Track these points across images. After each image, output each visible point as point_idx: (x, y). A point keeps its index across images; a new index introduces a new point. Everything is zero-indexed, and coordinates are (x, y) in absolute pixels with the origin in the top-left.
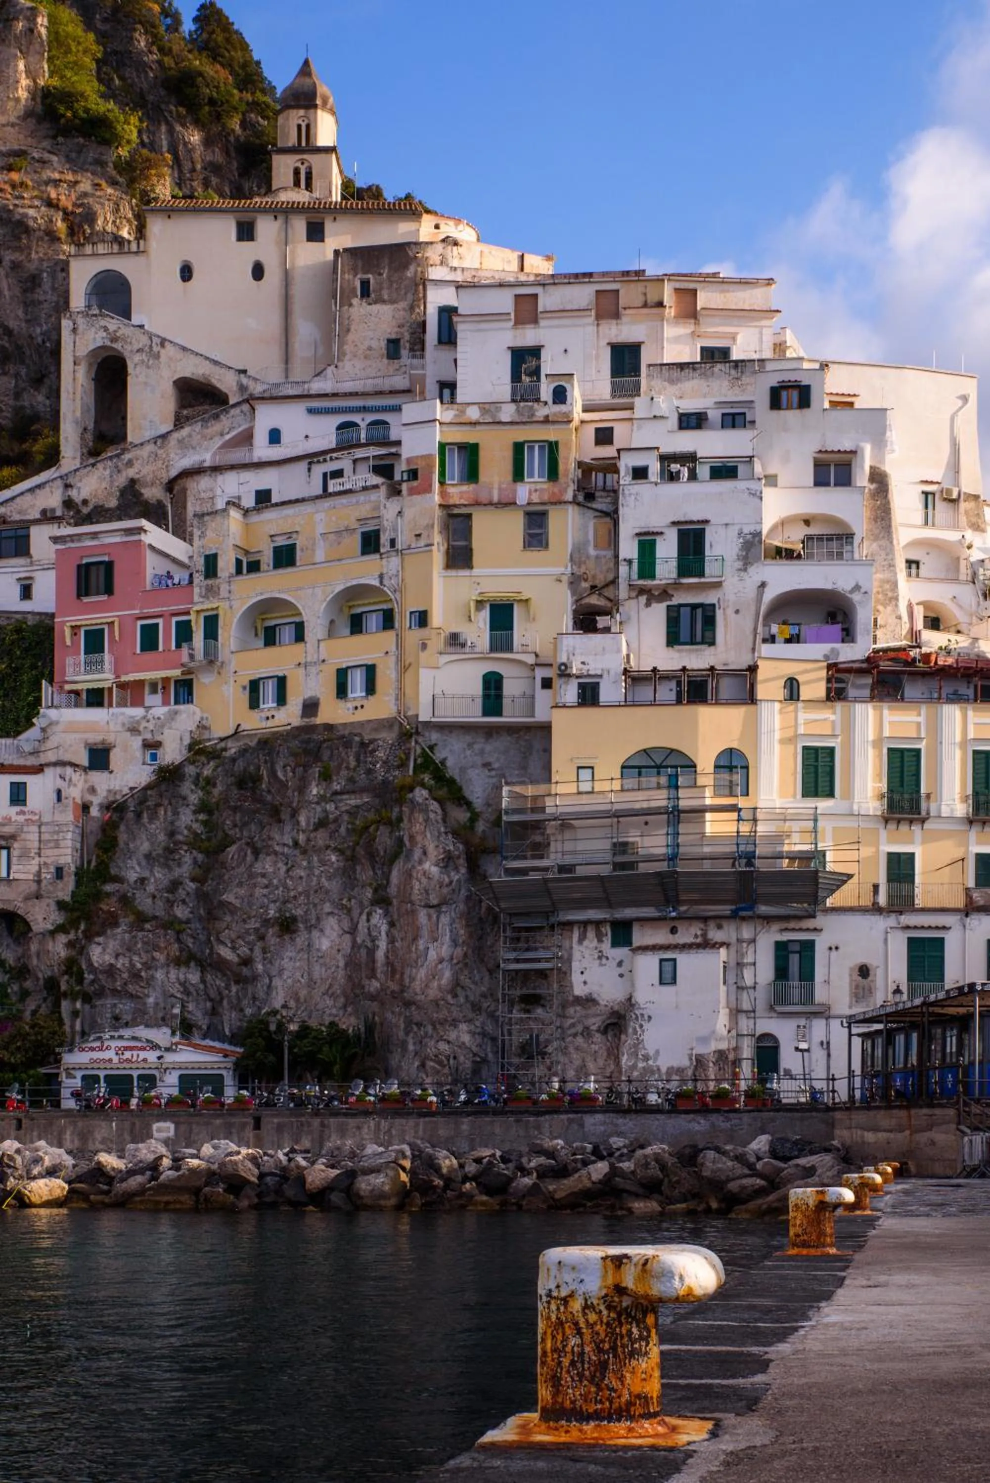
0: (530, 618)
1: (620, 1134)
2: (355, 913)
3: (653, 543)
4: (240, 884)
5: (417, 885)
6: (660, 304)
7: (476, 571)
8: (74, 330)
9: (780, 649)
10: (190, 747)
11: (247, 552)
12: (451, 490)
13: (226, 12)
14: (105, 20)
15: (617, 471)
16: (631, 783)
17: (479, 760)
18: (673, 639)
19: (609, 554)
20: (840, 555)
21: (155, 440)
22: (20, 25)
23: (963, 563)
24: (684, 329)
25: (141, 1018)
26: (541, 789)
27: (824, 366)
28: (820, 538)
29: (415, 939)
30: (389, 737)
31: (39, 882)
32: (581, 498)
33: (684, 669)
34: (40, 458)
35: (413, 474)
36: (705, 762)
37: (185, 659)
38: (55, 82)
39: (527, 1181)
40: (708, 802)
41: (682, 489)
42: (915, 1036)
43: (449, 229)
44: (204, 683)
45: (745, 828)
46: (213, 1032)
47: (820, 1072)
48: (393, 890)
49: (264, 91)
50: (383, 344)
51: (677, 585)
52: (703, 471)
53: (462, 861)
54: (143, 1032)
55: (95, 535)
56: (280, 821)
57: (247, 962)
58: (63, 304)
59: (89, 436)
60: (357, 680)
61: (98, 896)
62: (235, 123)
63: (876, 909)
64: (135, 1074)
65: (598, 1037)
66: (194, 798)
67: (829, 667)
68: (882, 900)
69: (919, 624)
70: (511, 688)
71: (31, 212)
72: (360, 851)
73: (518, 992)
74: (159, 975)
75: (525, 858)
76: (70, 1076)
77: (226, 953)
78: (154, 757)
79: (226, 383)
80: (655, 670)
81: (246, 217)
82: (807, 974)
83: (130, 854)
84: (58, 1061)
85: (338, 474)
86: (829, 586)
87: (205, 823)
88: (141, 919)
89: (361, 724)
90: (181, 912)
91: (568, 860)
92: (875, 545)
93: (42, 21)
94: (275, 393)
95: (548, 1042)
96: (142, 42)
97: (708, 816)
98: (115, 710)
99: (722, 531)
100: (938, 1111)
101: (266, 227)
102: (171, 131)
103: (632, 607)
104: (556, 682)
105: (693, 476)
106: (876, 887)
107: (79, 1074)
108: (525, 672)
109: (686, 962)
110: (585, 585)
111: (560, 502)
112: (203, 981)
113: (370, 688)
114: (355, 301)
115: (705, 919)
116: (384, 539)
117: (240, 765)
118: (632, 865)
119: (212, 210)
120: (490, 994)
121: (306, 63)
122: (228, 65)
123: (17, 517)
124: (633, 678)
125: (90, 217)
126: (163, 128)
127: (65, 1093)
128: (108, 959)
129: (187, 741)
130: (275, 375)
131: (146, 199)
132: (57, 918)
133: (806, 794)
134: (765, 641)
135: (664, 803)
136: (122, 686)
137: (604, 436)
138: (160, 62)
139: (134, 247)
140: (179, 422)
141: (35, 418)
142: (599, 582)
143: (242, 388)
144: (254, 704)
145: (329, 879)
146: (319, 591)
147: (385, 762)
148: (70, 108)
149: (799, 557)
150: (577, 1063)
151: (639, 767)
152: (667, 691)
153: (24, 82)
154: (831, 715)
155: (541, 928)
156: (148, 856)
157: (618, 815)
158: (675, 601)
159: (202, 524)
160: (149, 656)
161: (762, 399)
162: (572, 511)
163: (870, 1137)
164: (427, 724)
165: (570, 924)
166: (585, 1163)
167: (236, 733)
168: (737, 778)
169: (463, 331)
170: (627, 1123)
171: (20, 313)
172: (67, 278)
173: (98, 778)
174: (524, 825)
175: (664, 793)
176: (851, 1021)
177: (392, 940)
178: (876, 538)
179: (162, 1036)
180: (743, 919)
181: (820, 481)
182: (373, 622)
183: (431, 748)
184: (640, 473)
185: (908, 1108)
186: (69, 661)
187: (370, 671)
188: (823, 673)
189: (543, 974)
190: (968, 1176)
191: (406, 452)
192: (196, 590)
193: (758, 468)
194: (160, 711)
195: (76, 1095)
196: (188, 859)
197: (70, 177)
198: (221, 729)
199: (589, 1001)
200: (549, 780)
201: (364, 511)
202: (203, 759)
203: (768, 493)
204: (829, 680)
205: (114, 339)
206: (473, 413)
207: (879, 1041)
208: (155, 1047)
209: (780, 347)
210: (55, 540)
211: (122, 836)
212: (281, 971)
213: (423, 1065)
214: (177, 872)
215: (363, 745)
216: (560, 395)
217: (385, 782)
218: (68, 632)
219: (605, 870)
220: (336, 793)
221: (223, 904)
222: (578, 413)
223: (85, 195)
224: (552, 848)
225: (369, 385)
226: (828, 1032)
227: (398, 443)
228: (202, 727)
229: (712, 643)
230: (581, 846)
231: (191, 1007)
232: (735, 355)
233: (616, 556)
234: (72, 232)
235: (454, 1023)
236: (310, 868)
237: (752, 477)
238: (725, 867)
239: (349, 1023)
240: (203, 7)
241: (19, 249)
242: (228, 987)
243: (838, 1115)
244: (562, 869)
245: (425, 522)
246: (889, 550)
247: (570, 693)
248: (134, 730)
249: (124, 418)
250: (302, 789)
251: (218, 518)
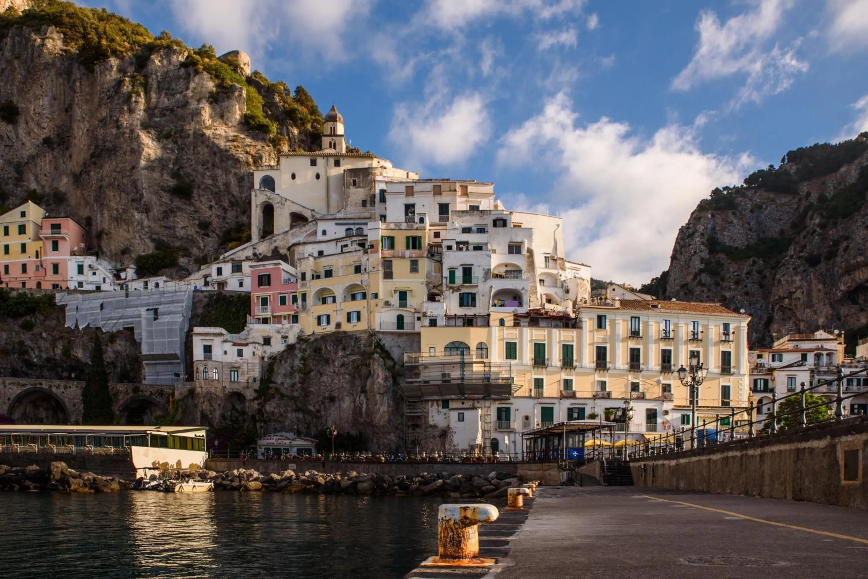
0: (413, 296)
1: (446, 471)
2: (355, 396)
3: (454, 272)
4: (316, 385)
5: (375, 386)
6: (455, 191)
7: (394, 280)
8: (256, 196)
9: (498, 309)
10: (298, 338)
11: (316, 272)
12: (385, 252)
13: (306, 89)
14: (265, 92)
15: (441, 247)
16: (448, 353)
17: (396, 345)
18: (461, 305)
19: (440, 275)
20: (517, 277)
21: (284, 233)
22: (237, 93)
23: (558, 282)
24: (464, 199)
25: (283, 429)
26: (417, 355)
27: (511, 213)
28: (511, 271)
29: (376, 405)
30: (365, 336)
31: (248, 383)
32: (429, 256)
33: (465, 315)
34: (245, 239)
35: (372, 246)
36: (473, 346)
37: (295, 308)
38: (249, 112)
39: (415, 486)
40: (474, 360)
41: (464, 253)
42: (544, 439)
43: (383, 163)
44: (302, 316)
45: (487, 369)
46: (308, 435)
47: (513, 451)
48: (368, 388)
49: (319, 116)
50: (361, 202)
51: (462, 286)
52: (471, 247)
53: (391, 379)
54: (284, 434)
55: (264, 265)
56: (328, 364)
57: (319, 411)
58: (252, 186)
59: (261, 232)
60: (354, 316)
61: (269, 388)
62: (309, 126)
63: (530, 397)
64: (282, 448)
65: (438, 439)
66: (299, 355)
67: (514, 315)
68: (533, 394)
69: (544, 301)
70: (406, 320)
71: (241, 156)
72: (356, 375)
73: (411, 423)
74: (289, 415)
75: (412, 378)
76: (260, 448)
77: (311, 408)
78: (285, 341)
79: (308, 214)
80: (455, 315)
81: (313, 158)
82: (508, 419)
83: (278, 374)
84: (256, 443)
85: (346, 246)
86: (514, 288)
87: (303, 364)
88: (283, 396)
89: (356, 331)
90: (296, 394)
91: (427, 379)
92: (529, 275)
93: (244, 92)
94: (324, 218)
95: (421, 440)
96: (277, 99)
97: (474, 365)
98: (272, 325)
99: (477, 268)
100: (552, 464)
101: (320, 161)
102: (287, 129)
103: (447, 293)
104: (422, 318)
105: (467, 249)
106: (531, 390)
107: (263, 447)
108: (411, 315)
109: (467, 413)
110: (431, 285)
111: (423, 257)
112: (304, 417)
113: (359, 319)
114: (351, 187)
115: (474, 400)
116: (362, 268)
117: (315, 345)
118: (448, 381)
119: (302, 155)
120: (402, 424)
121: (333, 107)
122: (307, 107)
123: (237, 259)
124: (448, 318)
125: (261, 158)
126: (285, 128)
127: (259, 454)
128: (272, 409)
129: (297, 336)
130: (324, 212)
131: (279, 152)
132: (254, 395)
133: (507, 358)
134: (493, 306)
135: (459, 360)
136: (274, 317)
137: (437, 235)
138: (283, 106)
139: (276, 168)
140: (292, 227)
141: (243, 225)
142: (436, 284)
143: (313, 216)
144: (319, 324)
145: (346, 383)
146: (340, 285)
147: (364, 345)
148: (254, 121)
149: (504, 278)
150: (431, 447)
151: (451, 348)
152: (460, 322)
153: (238, 112)
154: (516, 331)
155: (418, 402)
156: (284, 375)
157: (444, 364)
158: (462, 292)
159: (301, 262)
160: (283, 306)
161: (490, 224)
162: (426, 260)
163: (529, 472)
164: (378, 332)
165: (428, 400)
166: (434, 480)
167: (313, 333)
168: (484, 352)
169: (388, 197)
170: (449, 468)
171: (238, 190)
172: (253, 178)
173: (266, 348)
174: (412, 367)
175: (459, 357)
176: (523, 434)
177: (367, 405)
178: (529, 272)
179: (291, 435)
180: (486, 400)
181: (511, 251)
182: (359, 296)
183: (380, 340)
184: (449, 248)
185: (542, 463)
186: (256, 308)
187: (359, 313)
188: (512, 318)
189: (419, 417)
190: (562, 485)
191: (370, 239)
192: (299, 285)
193: (489, 247)
194: (287, 326)
195: (263, 454)
196: (298, 376)
197: (254, 144)
198: (308, 332)
199: (435, 427)
200: (420, 352)
201: (356, 259)
202: (302, 342)
203: (493, 255)
204: (514, 320)
205: (269, 199)
206: (392, 226)
207: (532, 441)
208: (289, 439)
209: (496, 206)
210: (251, 267)
211: (276, 368)
212: (330, 414)
213: (379, 447)
214: (294, 381)
215: (356, 338)
216: (422, 220)
217: (364, 351)
218: (255, 298)
219: (439, 383)
220: (347, 355)
221: (310, 392)
222: (428, 227)
223: (259, 150)
224: (421, 375)
225: (357, 215)
226: (515, 438)
227: (367, 236)
228: (302, 331)
229: (475, 306)
230: (431, 374)
231: (300, 426)
232: (481, 208)
233: (442, 276)
234: (255, 162)
235: (389, 433)
236: (339, 380)
237: (487, 250)
238: (480, 382)
239: (353, 432)
240: (298, 87)
241: (237, 168)
242: (312, 419)
243: (518, 465)
244: (425, 382)
245: (376, 263)
246: (534, 276)
247: (427, 322)
248: (279, 332)
249: (273, 225)
250: (336, 353)
251: (306, 260)
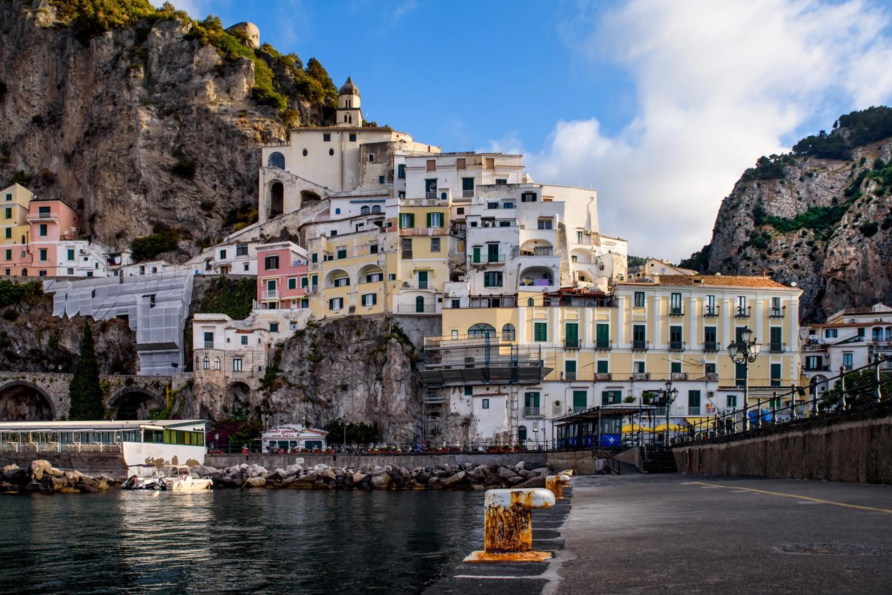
0: (434, 277)
1: (469, 462)
2: (370, 383)
3: (479, 250)
4: (327, 373)
5: (392, 373)
6: (481, 164)
7: (413, 260)
8: (264, 173)
9: (526, 288)
10: (308, 324)
11: (328, 253)
12: (404, 230)
13: (319, 62)
14: (275, 65)
15: (465, 224)
16: (471, 336)
17: (415, 328)
18: (487, 284)
19: (463, 253)
20: (548, 254)
21: (294, 213)
22: (245, 66)
23: (592, 257)
24: (489, 173)
25: (290, 421)
26: (438, 338)
27: (541, 186)
28: (540, 248)
29: (392, 393)
30: (381, 320)
31: (252, 372)
32: (452, 233)
33: (491, 295)
34: (251, 219)
35: (390, 225)
36: (499, 329)
37: (306, 291)
38: (257, 86)
39: (435, 478)
40: (500, 343)
41: (490, 230)
42: (577, 426)
43: (402, 137)
44: (312, 300)
45: (514, 352)
46: (317, 426)
47: (541, 439)
48: (383, 375)
49: (333, 89)
50: (378, 178)
51: (488, 265)
52: (497, 224)
53: (409, 365)
54: (291, 426)
55: (272, 247)
56: (341, 350)
57: (329, 401)
58: (260, 164)
59: (269, 212)
60: (370, 299)
61: (275, 377)
62: (322, 100)
63: (562, 381)
64: (289, 441)
65: (460, 427)
66: (309, 342)
67: (545, 294)
68: (564, 377)
69: (577, 279)
70: (426, 302)
71: (248, 132)
72: (371, 361)
73: (430, 411)
74: (297, 405)
75: (432, 363)
76: (265, 441)
77: (322, 397)
78: (294, 327)
79: (320, 192)
80: (480, 295)
81: (326, 133)
82: (537, 405)
83: (286, 362)
84: (261, 436)
85: (362, 225)
86: (544, 265)
87: (314, 351)
88: (290, 385)
89: (372, 315)
90: (305, 383)
91: (448, 364)
92: (561, 251)
93: (253, 65)
94: (338, 195)
95: (441, 429)
96: (288, 72)
97: (500, 348)
98: (280, 310)
99: (504, 245)
100: (586, 452)
101: (335, 137)
102: (299, 103)
103: (472, 273)
104: (444, 300)
105: (494, 225)
106: (562, 373)
107: (268, 441)
108: (431, 296)
109: (492, 400)
110: (454, 265)
111: (444, 235)
112: (313, 408)
113: (375, 302)
114: (368, 163)
115: (499, 385)
116: (379, 248)
117: (326, 330)
118: (472, 366)
119: (315, 130)
120: (420, 412)
121: (349, 78)
122: (320, 80)
123: (243, 241)
124: (472, 298)
125: (270, 133)
126: (296, 102)
127: (264, 447)
128: (279, 400)
129: (306, 321)
130: (338, 189)
131: (290, 127)
132: (260, 385)
133: (535, 340)
134: (521, 285)
135: (484, 343)
136: (282, 301)
137: (460, 211)
138: (295, 79)
139: (286, 144)
140: (303, 206)
141: (250, 205)
142: (459, 264)
143: (326, 194)
144: (331, 307)
145: (360, 371)
146: (355, 267)
147: (380, 329)
148: (263, 95)
149: (533, 255)
150: (453, 436)
151: (475, 330)
152: (485, 303)
153: (246, 86)
154: (545, 312)
155: (439, 389)
156: (293, 363)
157: (467, 348)
158: (487, 271)
159: (311, 243)
160: (292, 290)
161: (519, 198)
162: (449, 238)
163: (560, 461)
164: (395, 315)
165: (449, 387)
166: (456, 472)
167: (325, 318)
168: (511, 334)
169: (408, 173)
170: (472, 458)
171: (244, 167)
172: (261, 155)
173: (274, 334)
174: (432, 351)
175: (484, 340)
176: (553, 421)
177: (383, 393)
178: (561, 248)
179: (299, 427)
180: (513, 385)
181: (540, 227)
182: (375, 278)
183: (397, 324)
184: (474, 224)
185: (574, 451)
186: (263, 292)
187: (375, 296)
188: (542, 296)
189: (439, 405)
190: (598, 474)
191: (387, 216)
192: (309, 267)
193: (518, 223)
194: (296, 310)
195: (267, 448)
196: (307, 364)
197: (262, 119)
198: (319, 317)
199: (457, 415)
200: (441, 335)
201: (372, 238)
202: (312, 328)
203: (521, 232)
204: (544, 299)
205: (279, 177)
206: (412, 203)
207: (564, 428)
208: (296, 431)
209: (525, 180)
210: (257, 249)
211: (283, 355)
212: (342, 404)
213: (395, 438)
214: (303, 369)
215: (372, 322)
216: (444, 196)
217: (380, 336)
218: (262, 282)
219: (463, 368)
220: (362, 340)
221: (320, 380)
222: (451, 203)
223: (268, 125)
224: (443, 359)
225: (373, 193)
226: (544, 425)
227: (384, 214)
228: (312, 316)
229: (501, 285)
230: (453, 359)
231: (309, 417)
232: (508, 182)
233: (466, 254)
234: (263, 139)
235: (407, 423)
236: (353, 367)
237: (515, 226)
238: (507, 366)
239: (368, 423)
240: (311, 60)
241: (243, 145)
242: (323, 410)
243: (549, 454)
244: (446, 367)
245: (394, 242)
246: (566, 253)
247: (449, 303)
248: (287, 317)
249: (282, 205)
250: (349, 338)
251: (317, 241)
